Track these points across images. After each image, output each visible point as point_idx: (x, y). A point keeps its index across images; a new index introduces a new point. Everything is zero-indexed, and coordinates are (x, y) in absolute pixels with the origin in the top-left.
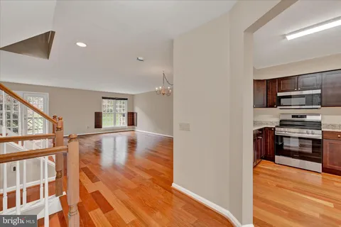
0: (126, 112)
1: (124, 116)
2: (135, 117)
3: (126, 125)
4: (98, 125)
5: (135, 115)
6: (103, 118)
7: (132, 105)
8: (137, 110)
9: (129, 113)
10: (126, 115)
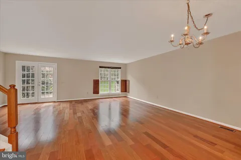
0: (119, 80)
1: (118, 83)
2: (128, 84)
3: (119, 92)
4: (96, 91)
5: (128, 82)
6: (100, 85)
7: (125, 73)
8: (129, 78)
9: (122, 81)
10: (120, 83)
